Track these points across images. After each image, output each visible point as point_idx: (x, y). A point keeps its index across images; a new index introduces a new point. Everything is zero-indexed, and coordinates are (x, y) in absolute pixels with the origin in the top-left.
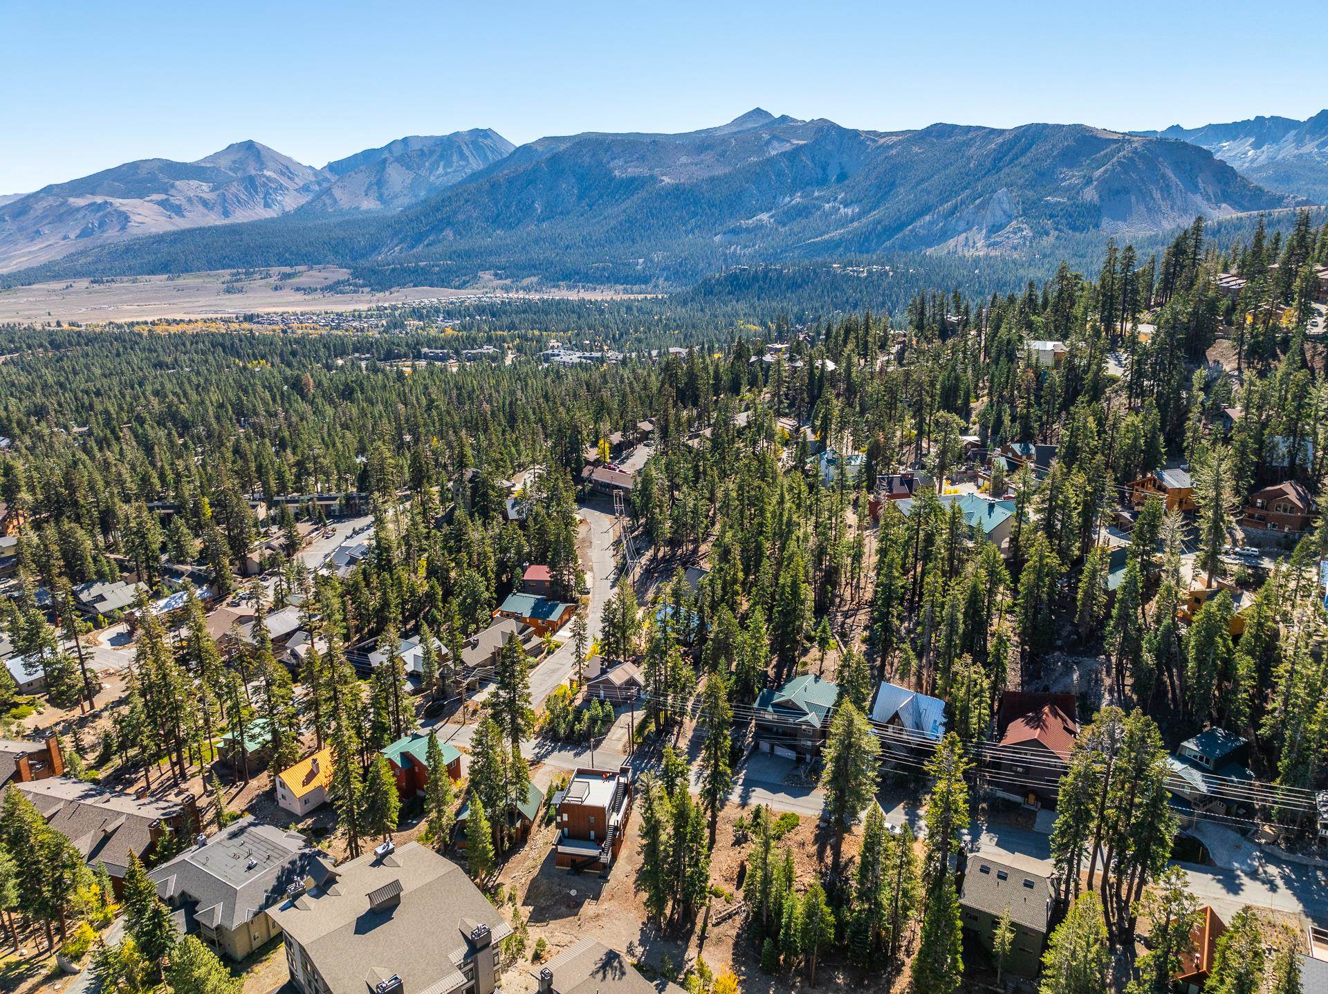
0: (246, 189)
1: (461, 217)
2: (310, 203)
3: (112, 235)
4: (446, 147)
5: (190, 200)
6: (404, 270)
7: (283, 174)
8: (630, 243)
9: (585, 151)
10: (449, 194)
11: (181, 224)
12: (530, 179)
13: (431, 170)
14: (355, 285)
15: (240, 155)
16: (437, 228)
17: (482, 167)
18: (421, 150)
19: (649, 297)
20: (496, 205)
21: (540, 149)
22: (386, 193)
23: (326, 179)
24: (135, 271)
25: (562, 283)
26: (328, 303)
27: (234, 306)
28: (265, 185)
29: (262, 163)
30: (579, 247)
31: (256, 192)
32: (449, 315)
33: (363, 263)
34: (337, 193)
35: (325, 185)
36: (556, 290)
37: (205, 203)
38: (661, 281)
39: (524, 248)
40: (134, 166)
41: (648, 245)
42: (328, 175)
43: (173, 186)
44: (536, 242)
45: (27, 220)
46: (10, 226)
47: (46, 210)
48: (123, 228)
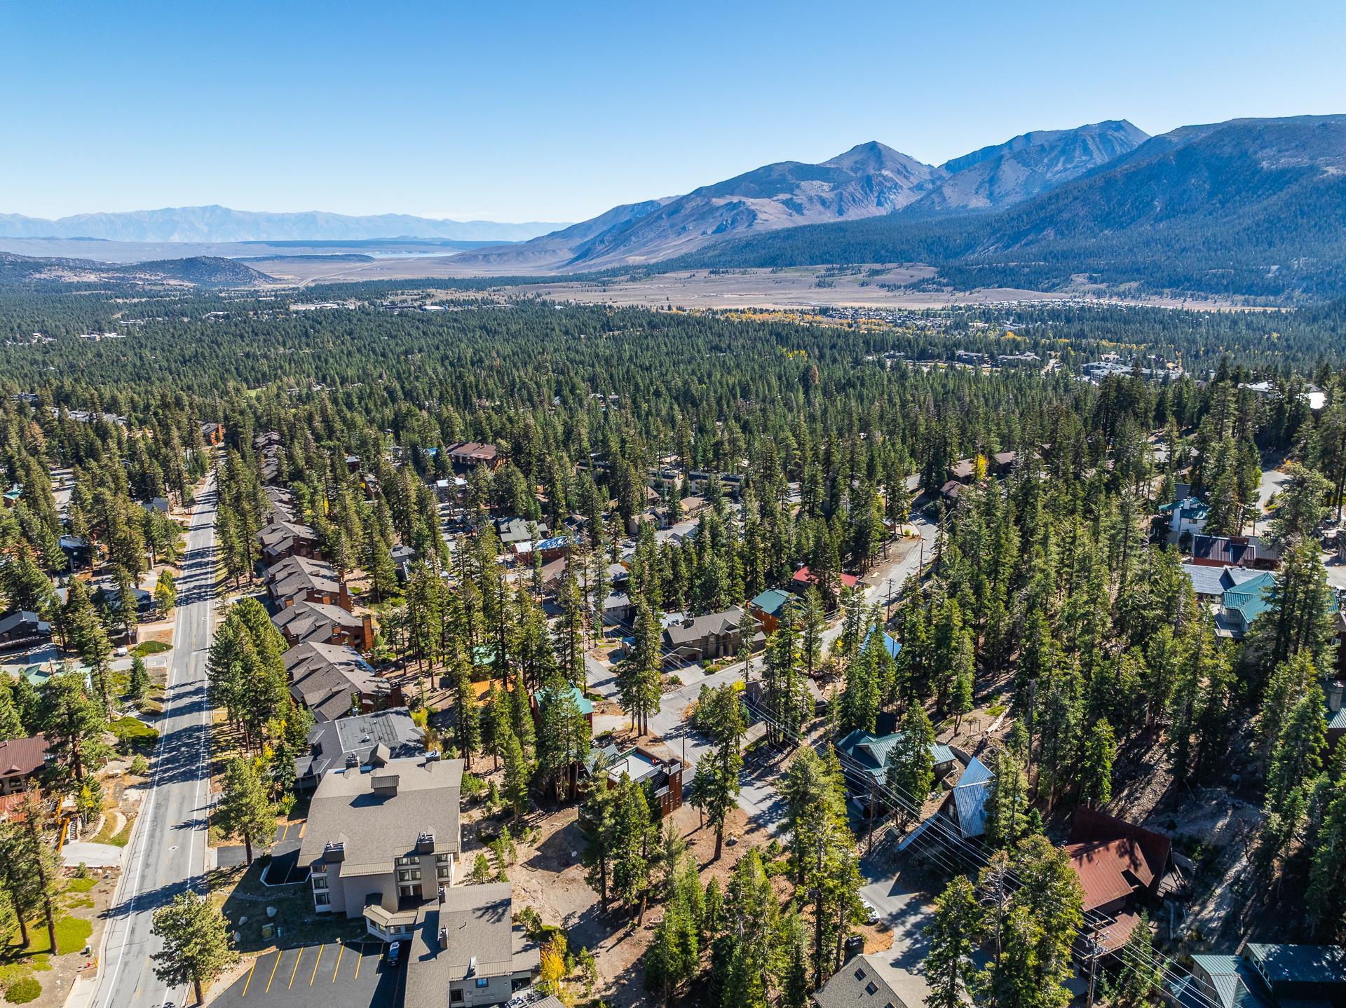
0: (862, 187)
1: (1066, 216)
2: (919, 201)
3: (741, 231)
4: (1070, 141)
5: (810, 199)
6: (992, 270)
7: (899, 172)
8: (1266, 246)
9: (1227, 140)
10: (1058, 191)
11: (800, 221)
12: (1153, 173)
13: (1049, 166)
14: (939, 284)
15: (863, 156)
16: (1038, 227)
17: (1107, 159)
18: (1042, 146)
19: (1269, 310)
20: (1108, 201)
21: (1175, 140)
22: (997, 191)
23: (940, 178)
24: (746, 264)
25: (1166, 290)
26: (907, 301)
27: (819, 298)
28: (881, 184)
29: (882, 163)
30: (1200, 251)
31: (871, 191)
32: (1020, 318)
33: (954, 262)
34: (947, 191)
35: (938, 183)
36: (1156, 298)
37: (823, 202)
38: (1297, 293)
39: (1130, 250)
40: (769, 169)
41: (1289, 249)
42: (945, 174)
43: (798, 186)
44: (1147, 244)
45: (678, 218)
46: (665, 223)
47: (693, 209)
48: (750, 225)
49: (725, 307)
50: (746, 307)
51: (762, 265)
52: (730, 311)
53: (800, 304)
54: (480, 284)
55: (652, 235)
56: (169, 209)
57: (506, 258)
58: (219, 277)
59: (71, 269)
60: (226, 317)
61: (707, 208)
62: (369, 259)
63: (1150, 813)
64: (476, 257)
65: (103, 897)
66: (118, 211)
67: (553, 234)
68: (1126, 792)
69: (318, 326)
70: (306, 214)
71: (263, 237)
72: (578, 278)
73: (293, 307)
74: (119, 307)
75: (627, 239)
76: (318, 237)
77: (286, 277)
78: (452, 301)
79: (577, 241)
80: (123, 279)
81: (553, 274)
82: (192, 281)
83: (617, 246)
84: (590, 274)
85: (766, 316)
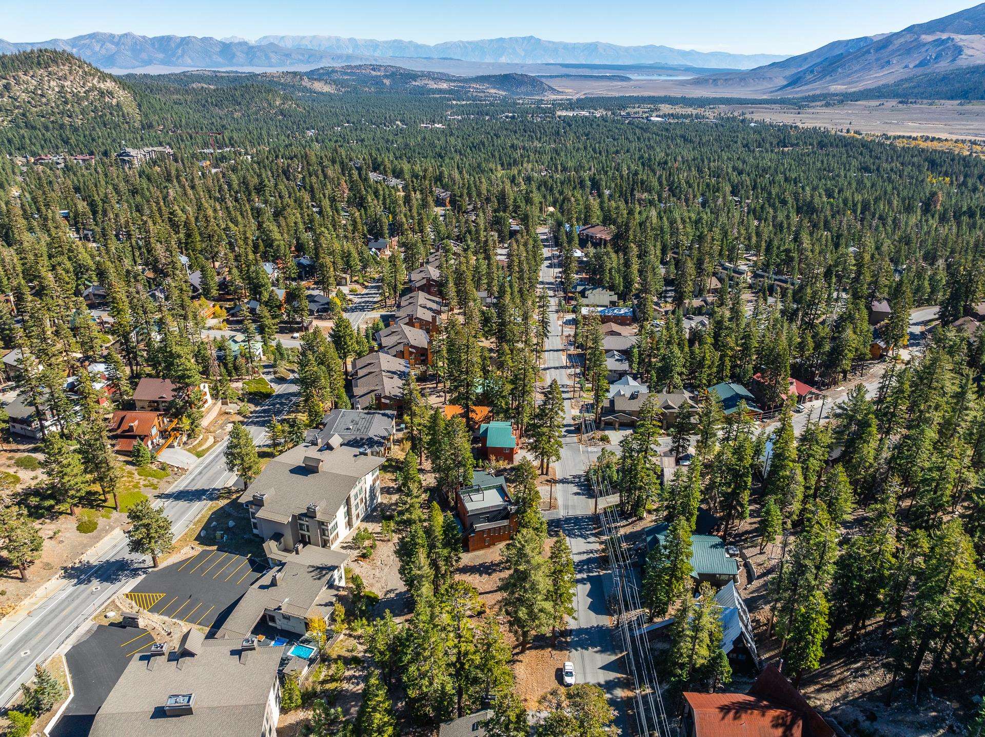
3: (942, 66)
45: (885, 53)
46: (872, 57)
47: (901, 44)
48: (954, 60)
49: (899, 134)
50: (919, 135)
51: (952, 98)
52: (903, 137)
53: (976, 135)
54: (702, 103)
55: (858, 67)
56: (501, 39)
57: (730, 82)
58: (523, 89)
59: (434, 79)
60: (513, 117)
61: (915, 44)
62: (629, 79)
63: (864, 694)
64: (706, 81)
65: (166, 485)
66: (470, 40)
67: (774, 64)
68: (859, 664)
69: (568, 129)
70: (591, 44)
71: (560, 61)
72: (782, 102)
73: (559, 113)
74: (452, 107)
75: (834, 70)
76: (597, 62)
77: (567, 91)
78: (672, 115)
79: (792, 71)
80: (463, 87)
81: (765, 97)
82: (505, 91)
83: (824, 76)
84: (794, 98)
85: (936, 145)
